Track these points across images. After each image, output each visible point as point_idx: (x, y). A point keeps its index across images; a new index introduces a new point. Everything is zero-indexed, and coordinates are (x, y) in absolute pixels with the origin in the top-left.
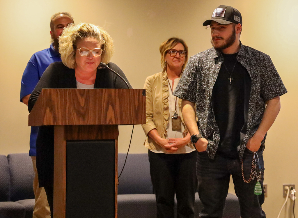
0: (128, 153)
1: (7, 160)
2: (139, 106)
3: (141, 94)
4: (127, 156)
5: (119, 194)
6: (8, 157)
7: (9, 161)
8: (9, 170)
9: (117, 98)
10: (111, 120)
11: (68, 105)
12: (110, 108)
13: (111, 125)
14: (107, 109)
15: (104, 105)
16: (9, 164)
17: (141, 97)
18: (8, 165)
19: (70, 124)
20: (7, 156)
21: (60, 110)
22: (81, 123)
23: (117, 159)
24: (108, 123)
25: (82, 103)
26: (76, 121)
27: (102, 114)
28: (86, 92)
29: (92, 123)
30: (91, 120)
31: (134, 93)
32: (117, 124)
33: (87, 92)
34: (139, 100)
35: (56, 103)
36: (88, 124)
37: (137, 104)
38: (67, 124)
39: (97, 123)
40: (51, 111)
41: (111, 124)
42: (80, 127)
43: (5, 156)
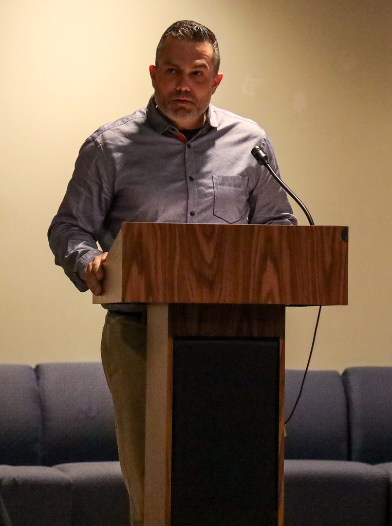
0: (309, 369)
1: (34, 376)
2: (332, 265)
3: (339, 236)
4: (305, 377)
5: (287, 458)
6: (38, 369)
7: (38, 378)
8: (40, 400)
9: (284, 245)
10: (270, 294)
11: (178, 258)
12: (270, 265)
13: (270, 305)
14: (263, 269)
15: (255, 260)
16: (38, 384)
17: (337, 245)
18: (36, 387)
19: (182, 301)
20: (34, 366)
21: (160, 271)
22: (206, 300)
23: (283, 381)
24: (264, 300)
25: (209, 255)
26: (196, 296)
27: (252, 280)
28: (217, 232)
29: (229, 300)
30: (226, 294)
31: (322, 235)
32: (284, 303)
33: (219, 230)
34: (333, 250)
35: (152, 255)
36: (221, 302)
37: (328, 258)
38: (176, 301)
39: (240, 301)
40: (140, 272)
41: (270, 302)
42: (203, 307)
43: (30, 368)
